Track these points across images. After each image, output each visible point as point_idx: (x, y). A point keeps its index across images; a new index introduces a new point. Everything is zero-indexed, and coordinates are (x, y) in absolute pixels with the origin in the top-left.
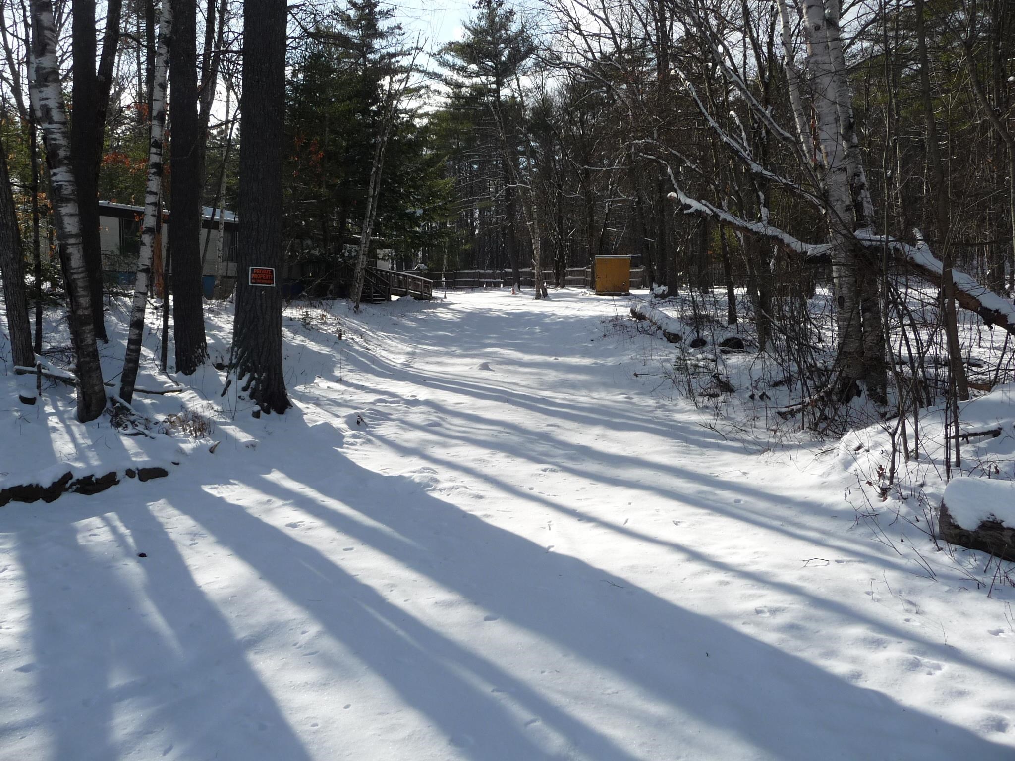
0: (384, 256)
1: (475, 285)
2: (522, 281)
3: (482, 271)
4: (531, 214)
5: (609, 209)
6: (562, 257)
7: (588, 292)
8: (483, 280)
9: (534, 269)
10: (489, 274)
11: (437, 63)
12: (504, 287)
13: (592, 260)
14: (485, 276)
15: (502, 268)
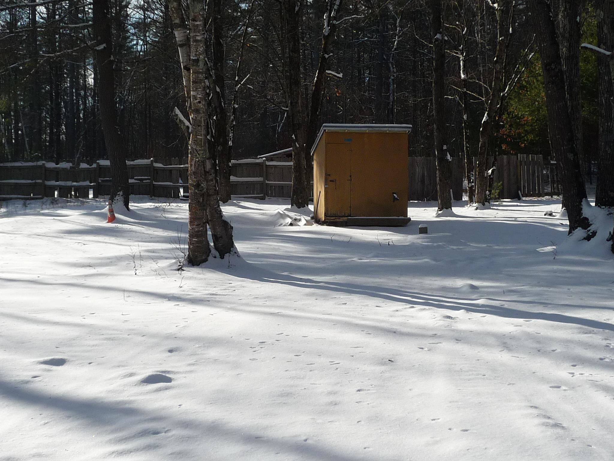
3: (51, 165)
5: (333, 28)
8: (53, 183)
10: (64, 169)
12: (95, 196)
13: (297, 140)
14: (57, 174)
15: (91, 159)
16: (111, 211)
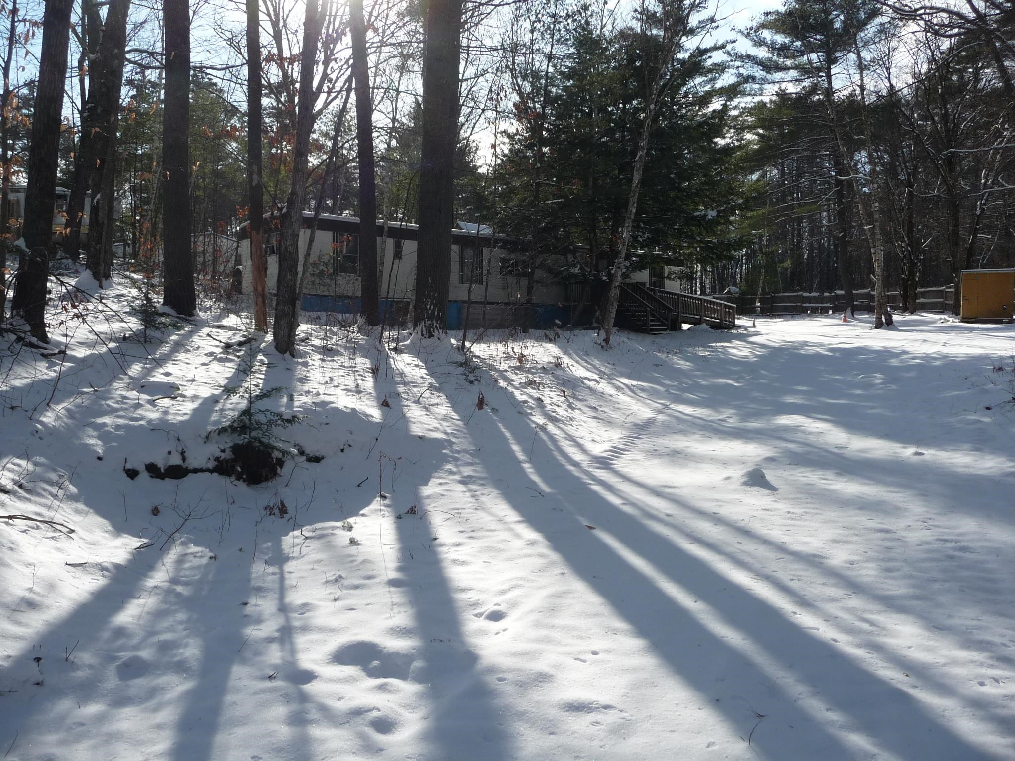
0: (670, 274)
1: (796, 310)
2: (857, 305)
3: (806, 294)
4: (870, 215)
5: (983, 210)
6: (912, 274)
7: (950, 319)
8: (808, 305)
9: (873, 290)
10: (814, 297)
11: (751, 43)
12: (833, 312)
13: (956, 277)
14: (809, 300)
15: (831, 289)
16: (845, 316)
